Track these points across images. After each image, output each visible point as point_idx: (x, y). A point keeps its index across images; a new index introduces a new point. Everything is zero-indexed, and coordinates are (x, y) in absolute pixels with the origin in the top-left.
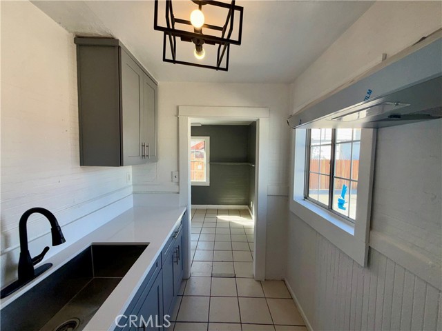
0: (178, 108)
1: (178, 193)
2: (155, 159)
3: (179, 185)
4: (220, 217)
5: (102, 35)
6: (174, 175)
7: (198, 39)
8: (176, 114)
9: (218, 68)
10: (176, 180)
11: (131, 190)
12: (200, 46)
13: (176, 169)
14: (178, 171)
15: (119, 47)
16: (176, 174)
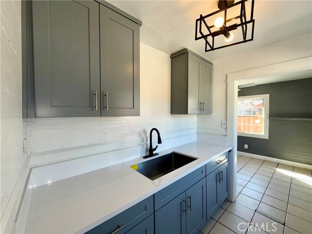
0: (227, 75)
1: (226, 136)
2: (210, 112)
3: (226, 130)
4: (279, 170)
5: (180, 49)
6: (223, 123)
7: (225, 31)
8: (225, 80)
9: (245, 41)
10: (225, 126)
11: (195, 130)
12: (226, 34)
13: (225, 119)
14: (226, 120)
15: (188, 52)
16: (225, 122)
